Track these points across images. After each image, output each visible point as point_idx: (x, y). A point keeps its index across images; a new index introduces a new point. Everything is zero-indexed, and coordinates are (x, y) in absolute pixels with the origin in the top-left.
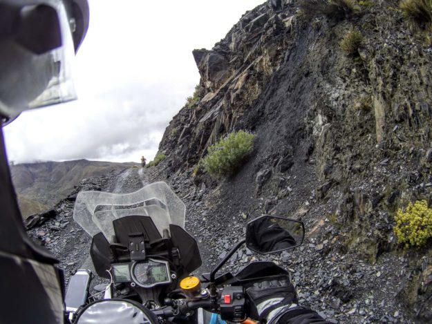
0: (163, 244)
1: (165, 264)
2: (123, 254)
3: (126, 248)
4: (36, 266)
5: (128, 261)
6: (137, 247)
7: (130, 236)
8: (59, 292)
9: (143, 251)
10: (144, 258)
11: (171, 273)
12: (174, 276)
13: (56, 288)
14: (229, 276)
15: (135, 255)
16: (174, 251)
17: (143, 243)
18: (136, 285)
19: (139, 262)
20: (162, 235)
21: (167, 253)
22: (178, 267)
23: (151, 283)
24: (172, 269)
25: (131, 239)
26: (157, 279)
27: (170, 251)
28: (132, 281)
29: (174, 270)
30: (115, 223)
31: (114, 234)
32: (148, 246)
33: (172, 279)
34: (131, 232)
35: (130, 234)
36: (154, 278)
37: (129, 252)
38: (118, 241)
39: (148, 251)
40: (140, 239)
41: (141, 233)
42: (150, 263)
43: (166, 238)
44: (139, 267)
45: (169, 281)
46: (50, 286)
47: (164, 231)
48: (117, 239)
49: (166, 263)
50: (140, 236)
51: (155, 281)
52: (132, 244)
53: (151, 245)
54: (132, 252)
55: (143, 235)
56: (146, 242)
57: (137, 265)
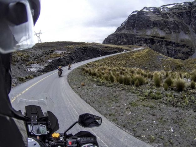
0: (44, 118)
1: (45, 127)
2: (28, 120)
3: (30, 118)
5: (30, 124)
6: (34, 118)
7: (32, 113)
9: (37, 120)
10: (37, 123)
11: (47, 131)
12: (48, 132)
14: (71, 135)
15: (33, 121)
16: (48, 122)
17: (36, 117)
18: (33, 134)
19: (35, 124)
20: (44, 114)
21: (46, 122)
22: (50, 129)
23: (39, 134)
24: (48, 129)
25: (32, 115)
27: (47, 122)
28: (32, 132)
30: (27, 107)
31: (25, 112)
32: (39, 119)
33: (48, 133)
36: (40, 132)
37: (31, 120)
38: (26, 115)
39: (38, 121)
40: (35, 115)
42: (39, 126)
43: (46, 116)
44: (35, 127)
45: (47, 134)
46: (22, 130)
48: (26, 114)
49: (45, 126)
50: (36, 114)
51: (41, 133)
52: (32, 117)
54: (32, 120)
55: (37, 114)
56: (38, 117)
57: (34, 126)
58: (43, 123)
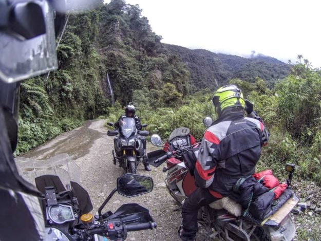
0: (67, 195)
1: (69, 208)
4: (25, 197)
6: (51, 196)
8: (42, 217)
9: (55, 199)
10: (56, 203)
11: (74, 214)
12: (77, 215)
13: (40, 214)
14: (110, 213)
15: (50, 202)
16: (74, 200)
17: (54, 194)
18: (53, 222)
19: (54, 206)
20: (66, 189)
21: (70, 201)
22: (78, 210)
23: (62, 221)
24: (75, 211)
25: (47, 191)
26: (65, 217)
27: (72, 199)
28: (50, 219)
29: (75, 212)
30: (37, 179)
32: (58, 196)
33: (76, 217)
34: (46, 186)
35: (46, 188)
37: (46, 200)
39: (58, 200)
40: (54, 191)
41: (53, 187)
42: (60, 208)
43: (68, 190)
45: (74, 219)
46: (35, 212)
47: (67, 186)
49: (71, 207)
50: (52, 189)
52: (47, 194)
53: (60, 195)
54: (49, 200)
56: (56, 193)
57: (53, 209)
58: (66, 202)
